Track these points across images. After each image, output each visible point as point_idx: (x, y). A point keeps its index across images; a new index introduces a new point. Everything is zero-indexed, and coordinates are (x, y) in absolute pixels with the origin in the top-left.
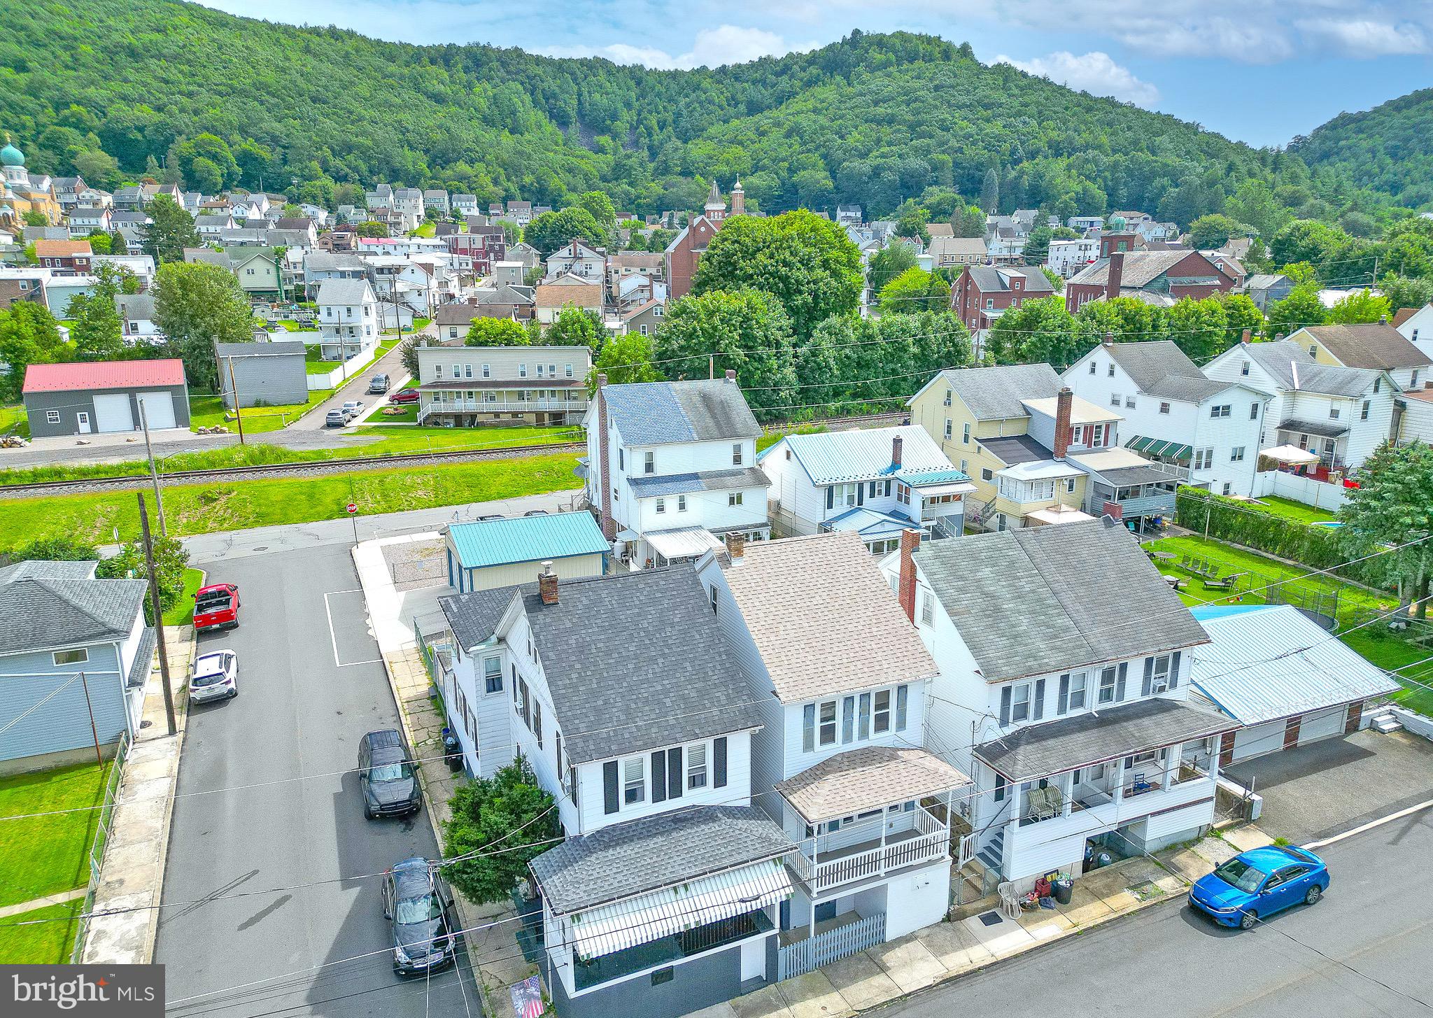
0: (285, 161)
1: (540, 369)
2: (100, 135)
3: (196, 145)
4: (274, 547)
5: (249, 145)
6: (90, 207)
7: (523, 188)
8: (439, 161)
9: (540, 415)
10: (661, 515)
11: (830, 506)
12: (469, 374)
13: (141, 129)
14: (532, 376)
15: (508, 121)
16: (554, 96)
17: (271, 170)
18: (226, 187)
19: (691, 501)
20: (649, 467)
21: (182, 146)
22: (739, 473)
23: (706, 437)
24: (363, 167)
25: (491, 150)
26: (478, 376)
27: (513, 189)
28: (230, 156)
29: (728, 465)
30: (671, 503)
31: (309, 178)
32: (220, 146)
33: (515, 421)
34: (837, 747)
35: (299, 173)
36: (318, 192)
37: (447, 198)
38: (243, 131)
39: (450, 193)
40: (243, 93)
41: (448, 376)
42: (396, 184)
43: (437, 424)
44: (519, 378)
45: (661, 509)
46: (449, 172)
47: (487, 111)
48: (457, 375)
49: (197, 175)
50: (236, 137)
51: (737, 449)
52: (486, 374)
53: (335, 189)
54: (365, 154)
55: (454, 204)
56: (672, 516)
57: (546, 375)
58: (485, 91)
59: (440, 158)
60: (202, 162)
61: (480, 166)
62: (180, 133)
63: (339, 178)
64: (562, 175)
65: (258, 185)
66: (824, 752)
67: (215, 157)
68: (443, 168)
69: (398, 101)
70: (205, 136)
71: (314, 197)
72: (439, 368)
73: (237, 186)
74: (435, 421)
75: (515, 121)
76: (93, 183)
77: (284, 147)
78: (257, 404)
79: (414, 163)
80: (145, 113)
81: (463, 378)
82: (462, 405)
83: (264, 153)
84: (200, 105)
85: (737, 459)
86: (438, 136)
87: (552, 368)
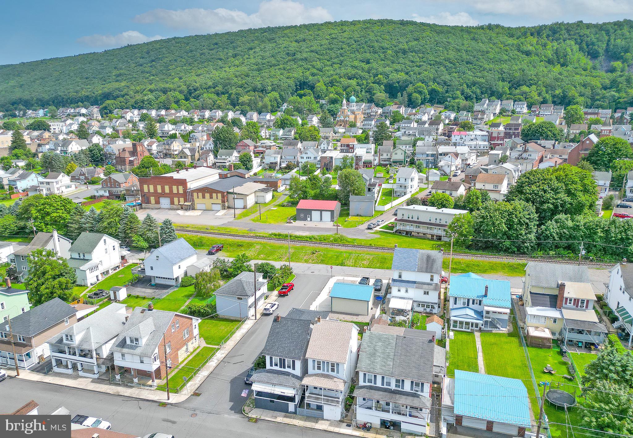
0: (447, 92)
1: (436, 219)
2: (385, 86)
3: (415, 88)
4: (316, 273)
5: (434, 86)
6: (374, 114)
7: (554, 96)
8: (515, 86)
9: (433, 236)
10: (399, 292)
11: (455, 304)
12: (412, 218)
13: (398, 82)
14: (433, 221)
15: (562, 60)
16: (593, 44)
17: (441, 95)
18: (422, 103)
19: (409, 290)
20: (400, 277)
21: (410, 88)
22: (431, 284)
23: (420, 270)
24: (478, 91)
25: (542, 79)
26: (415, 219)
27: (548, 97)
28: (426, 91)
29: (428, 281)
30: (403, 290)
31: (454, 98)
32: (423, 88)
33: (424, 237)
34: (321, 372)
35: (451, 96)
36: (455, 105)
37: (512, 103)
38: (434, 80)
39: (515, 101)
40: (440, 63)
41: (406, 218)
42: (491, 98)
43: (400, 233)
44: (428, 221)
45: (399, 291)
46: (518, 91)
47: (551, 57)
48: (409, 218)
49: (412, 100)
50: (431, 83)
51: (432, 276)
52: (418, 219)
53: (463, 102)
54: (481, 86)
55: (515, 106)
56: (403, 293)
57: (438, 222)
58: (552, 47)
59: (515, 84)
60: (416, 95)
61: (534, 87)
62: (411, 83)
63: (467, 98)
64: (578, 88)
65: (435, 102)
66: (317, 371)
67: (420, 93)
68: (516, 89)
69: (506, 57)
70: (420, 84)
71: (453, 107)
72: (403, 215)
73: (427, 102)
74: (399, 232)
75: (565, 60)
76: (377, 105)
77: (448, 86)
78: (358, 215)
79: (503, 88)
80: (402, 76)
81: (410, 219)
82: (408, 228)
83: (440, 89)
84: (421, 71)
85: (432, 280)
86: (517, 74)
87: (440, 220)
